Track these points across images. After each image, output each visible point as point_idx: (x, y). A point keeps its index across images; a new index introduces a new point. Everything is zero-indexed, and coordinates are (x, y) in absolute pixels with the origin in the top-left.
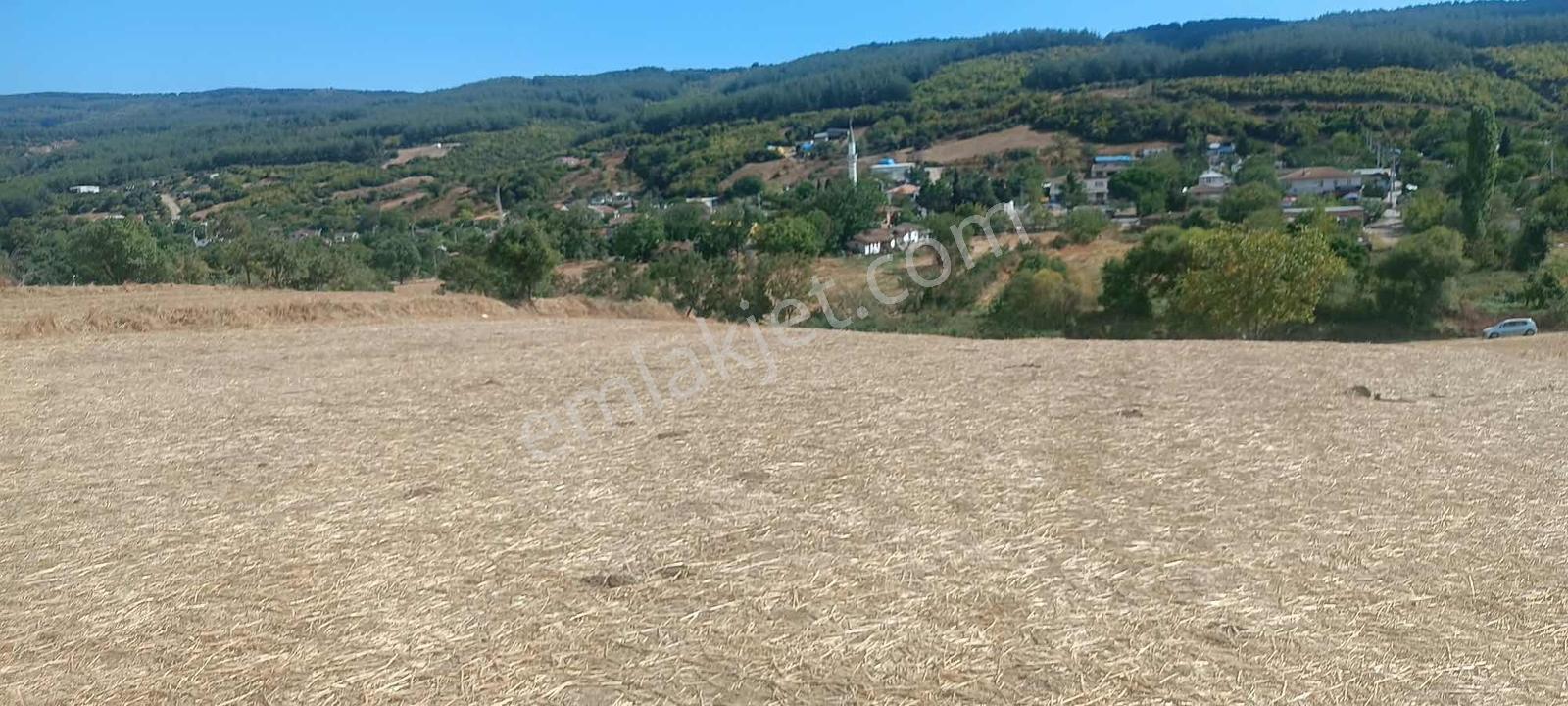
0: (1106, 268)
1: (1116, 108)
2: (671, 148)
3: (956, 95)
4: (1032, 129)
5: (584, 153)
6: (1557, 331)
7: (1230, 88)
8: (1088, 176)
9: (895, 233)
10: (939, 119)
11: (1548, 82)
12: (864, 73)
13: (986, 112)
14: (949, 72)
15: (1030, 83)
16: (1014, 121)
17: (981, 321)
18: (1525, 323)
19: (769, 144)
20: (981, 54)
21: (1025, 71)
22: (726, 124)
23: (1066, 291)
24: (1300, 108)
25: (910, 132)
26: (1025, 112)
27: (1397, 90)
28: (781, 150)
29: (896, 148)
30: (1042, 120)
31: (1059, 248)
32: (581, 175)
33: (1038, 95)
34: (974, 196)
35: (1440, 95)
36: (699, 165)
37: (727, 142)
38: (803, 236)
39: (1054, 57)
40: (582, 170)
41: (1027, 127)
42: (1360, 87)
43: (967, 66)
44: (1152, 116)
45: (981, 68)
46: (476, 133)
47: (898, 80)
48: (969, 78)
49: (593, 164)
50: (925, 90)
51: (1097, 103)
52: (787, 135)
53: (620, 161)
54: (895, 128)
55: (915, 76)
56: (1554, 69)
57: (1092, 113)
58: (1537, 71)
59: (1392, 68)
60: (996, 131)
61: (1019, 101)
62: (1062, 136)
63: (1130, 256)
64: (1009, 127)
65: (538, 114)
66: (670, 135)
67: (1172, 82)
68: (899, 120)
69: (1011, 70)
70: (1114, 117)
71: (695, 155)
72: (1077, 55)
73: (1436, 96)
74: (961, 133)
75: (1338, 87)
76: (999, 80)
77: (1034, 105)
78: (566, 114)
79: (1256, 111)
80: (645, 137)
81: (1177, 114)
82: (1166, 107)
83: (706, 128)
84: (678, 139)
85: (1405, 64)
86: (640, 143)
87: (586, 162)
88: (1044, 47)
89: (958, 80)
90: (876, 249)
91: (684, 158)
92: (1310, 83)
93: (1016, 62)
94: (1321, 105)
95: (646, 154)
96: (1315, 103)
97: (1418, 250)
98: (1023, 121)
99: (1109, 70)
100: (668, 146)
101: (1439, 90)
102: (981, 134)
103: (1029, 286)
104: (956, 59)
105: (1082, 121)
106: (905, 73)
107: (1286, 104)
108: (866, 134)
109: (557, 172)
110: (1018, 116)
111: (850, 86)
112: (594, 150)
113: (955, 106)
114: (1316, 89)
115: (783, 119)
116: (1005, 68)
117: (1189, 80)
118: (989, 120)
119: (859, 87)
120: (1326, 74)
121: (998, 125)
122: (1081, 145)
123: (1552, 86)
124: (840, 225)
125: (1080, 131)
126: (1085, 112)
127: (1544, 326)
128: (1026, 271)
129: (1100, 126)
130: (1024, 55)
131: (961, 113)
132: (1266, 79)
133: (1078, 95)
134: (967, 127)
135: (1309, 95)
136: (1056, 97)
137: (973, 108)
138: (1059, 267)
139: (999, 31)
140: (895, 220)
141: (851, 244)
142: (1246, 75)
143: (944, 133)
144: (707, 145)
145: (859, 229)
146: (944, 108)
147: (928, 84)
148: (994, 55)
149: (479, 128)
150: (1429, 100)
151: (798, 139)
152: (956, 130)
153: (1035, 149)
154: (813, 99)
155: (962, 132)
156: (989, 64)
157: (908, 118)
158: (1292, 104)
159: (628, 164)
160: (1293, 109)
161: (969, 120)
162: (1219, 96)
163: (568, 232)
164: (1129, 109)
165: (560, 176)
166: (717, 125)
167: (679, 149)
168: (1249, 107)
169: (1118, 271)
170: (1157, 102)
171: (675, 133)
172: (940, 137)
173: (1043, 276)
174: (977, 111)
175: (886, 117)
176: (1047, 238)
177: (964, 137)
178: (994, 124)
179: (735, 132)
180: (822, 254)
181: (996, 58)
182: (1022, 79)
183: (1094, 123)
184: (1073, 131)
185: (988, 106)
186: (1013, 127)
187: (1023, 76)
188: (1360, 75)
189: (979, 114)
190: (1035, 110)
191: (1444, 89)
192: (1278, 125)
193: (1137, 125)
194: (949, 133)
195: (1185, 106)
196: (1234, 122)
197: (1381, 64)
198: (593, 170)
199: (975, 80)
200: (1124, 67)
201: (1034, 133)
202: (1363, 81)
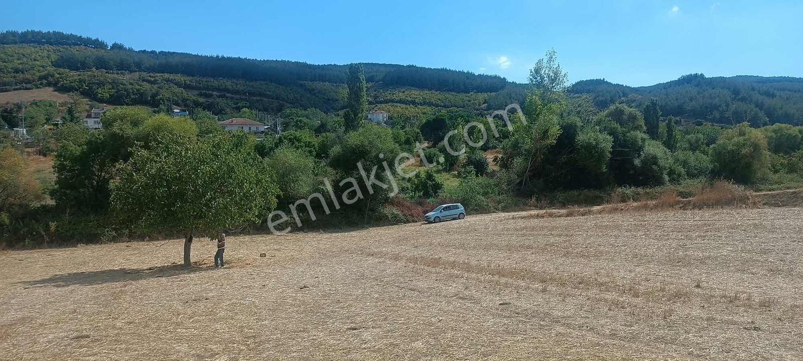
1: (114, 83)
4: (55, 91)
7: (185, 81)
8: (89, 116)
11: (329, 99)
13: (20, 76)
15: (56, 65)
16: (41, 84)
20: (21, 42)
21: (54, 57)
24: (222, 96)
26: (51, 79)
27: (268, 93)
30: (62, 85)
31: (45, 155)
33: (62, 70)
39: (76, 52)
41: (52, 89)
42: (251, 89)
43: (10, 49)
44: (138, 90)
45: (21, 51)
48: (12, 56)
51: (102, 79)
56: (331, 94)
57: (98, 84)
59: (266, 82)
60: (26, 89)
61: (46, 72)
62: (77, 96)
64: (38, 88)
67: (152, 74)
69: (44, 55)
70: (113, 88)
72: (90, 52)
76: (35, 60)
77: (57, 76)
79: (201, 95)
81: (154, 91)
82: (147, 86)
85: (271, 82)
88: (69, 45)
92: (227, 84)
93: (48, 51)
94: (233, 96)
96: (230, 95)
98: (49, 84)
99: (112, 63)
101: (287, 96)
102: (14, 90)
105: (91, 88)
107: (215, 93)
110: (45, 81)
114: (230, 87)
116: (40, 54)
117: (161, 74)
118: (21, 82)
120: (235, 81)
121: (29, 86)
122: (89, 103)
123: (331, 102)
125: (89, 94)
126: (94, 83)
129: (102, 92)
130: (54, 47)
132: (204, 79)
133: (89, 73)
134: (4, 84)
135: (227, 90)
136: (72, 73)
137: (10, 72)
139: (37, 30)
142: (193, 76)
148: (32, 44)
150: (283, 100)
153: (55, 102)
156: (28, 49)
158: (218, 94)
160: (219, 97)
161: (6, 80)
162: (179, 85)
164: (124, 85)
168: (196, 92)
170: (140, 83)
174: (13, 75)
178: (26, 84)
181: (33, 47)
182: (52, 62)
183: (100, 91)
184: (85, 94)
185: (23, 73)
186: (40, 88)
187: (53, 60)
188: (251, 84)
189: (15, 77)
190: (58, 78)
191: (289, 96)
192: (212, 102)
193: (128, 94)
195: (159, 88)
196: (187, 100)
197: (261, 80)
199: (16, 58)
200: (122, 63)
201: (56, 93)
202: (253, 87)
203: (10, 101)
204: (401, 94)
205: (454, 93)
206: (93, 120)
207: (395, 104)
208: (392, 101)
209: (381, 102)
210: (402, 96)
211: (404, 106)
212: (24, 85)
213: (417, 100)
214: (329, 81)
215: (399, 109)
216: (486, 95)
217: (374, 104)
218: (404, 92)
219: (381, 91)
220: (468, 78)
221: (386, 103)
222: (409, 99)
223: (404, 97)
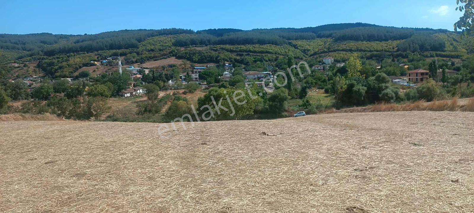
0: (199, 100)
1: (200, 53)
2: (55, 61)
3: (152, 47)
4: (176, 58)
5: (21, 62)
6: (310, 114)
7: (230, 48)
8: (193, 73)
9: (135, 90)
10: (147, 54)
12: (123, 39)
13: (162, 53)
14: (150, 40)
15: (175, 45)
16: (170, 56)
17: (163, 117)
18: (303, 113)
19: (91, 61)
20: (159, 35)
21: (173, 41)
22: (75, 54)
23: (188, 107)
24: (248, 55)
25: (138, 58)
26: (174, 53)
27: (271, 51)
28: (96, 63)
29: (134, 63)
30: (179, 56)
31: (185, 94)
32: (20, 70)
33: (178, 48)
34: (159, 78)
35: (281, 53)
36: (66, 67)
37: (76, 60)
38: (104, 91)
39: (181, 37)
40: (20, 68)
41: (174, 58)
42: (262, 49)
43: (156, 38)
44: (210, 55)
45: (160, 39)
47: (134, 41)
48: (157, 42)
49: (24, 66)
50: (143, 45)
51: (194, 51)
52: (98, 58)
53: (35, 65)
54: (133, 57)
55: (140, 41)
56: (306, 46)
57: (193, 54)
58: (303, 47)
59: (270, 45)
61: (172, 50)
62: (185, 61)
63: (205, 96)
64: (169, 58)
66: (55, 57)
67: (215, 46)
68: (135, 54)
69: (169, 40)
70: (199, 55)
71: (64, 64)
72: (188, 37)
73: (280, 53)
74: (154, 59)
75: (257, 49)
76: (166, 43)
77: (176, 51)
78: (13, 48)
79: (237, 55)
80: (45, 57)
81: (217, 55)
82: (213, 53)
83: (68, 55)
84: (58, 58)
85: (273, 44)
86: (43, 59)
87: (22, 65)
88: (179, 34)
89: (153, 42)
90: (129, 95)
91: (60, 64)
92: (250, 48)
93: (170, 38)
94: (253, 54)
95: (45, 63)
96: (251, 53)
97: (278, 94)
98: (173, 56)
99: (197, 42)
100: (54, 60)
101: (281, 51)
102: (160, 59)
103: (176, 106)
105: (190, 56)
106: (136, 40)
107: (244, 53)
108: (124, 58)
109: (10, 69)
110: (171, 54)
111: (119, 43)
112: (25, 61)
113: (152, 50)
114: (252, 50)
115: (96, 53)
116: (167, 40)
117: (219, 45)
118: (163, 55)
119: (122, 43)
120: (254, 45)
121: (166, 57)
122: (190, 63)
123: (306, 51)
124: (117, 88)
125: (190, 59)
126: (191, 54)
127: (307, 113)
128: (176, 101)
129: (196, 58)
130: (173, 36)
131: (154, 53)
132: (239, 46)
133: (189, 49)
134: (156, 57)
135: (250, 51)
136: (183, 49)
137: (158, 51)
138: (185, 100)
139: (165, 28)
140: (134, 86)
141: (120, 94)
142: (234, 45)
143: (149, 59)
144: (69, 60)
145: (123, 89)
146: (149, 51)
147: (144, 43)
148: (164, 35)
150: (279, 54)
151: (101, 59)
153: (177, 64)
154: (106, 46)
155: (155, 58)
156: (163, 38)
157: (138, 54)
158: (246, 54)
159: (38, 66)
160: (246, 55)
161: (157, 55)
162: (227, 50)
163: (15, 90)
164: (203, 53)
165: (11, 70)
166: (72, 54)
167: (58, 61)
168: (235, 54)
169: (202, 101)
170: (211, 52)
171: (57, 56)
172: (148, 60)
173: (180, 103)
175: (131, 53)
176: (181, 91)
177: (156, 60)
178: (165, 56)
179: (79, 56)
180: (111, 97)
181: (164, 36)
182: (172, 43)
183: (194, 57)
184: (188, 59)
185: (163, 51)
186: (170, 57)
187: (173, 42)
188: (262, 46)
189: (160, 53)
190: (177, 52)
191: (282, 51)
192: (243, 59)
193: (206, 58)
194: (151, 59)
195: (219, 53)
196: (232, 58)
197: (267, 44)
198: (25, 68)
199: (158, 43)
200: (202, 41)
201: (176, 59)
202: (263, 48)
203: (160, 65)
205: (378, 42)
207: (340, 52)
208: (338, 50)
209: (332, 51)
210: (344, 47)
211: (344, 53)
212: (164, 57)
213: (353, 49)
214: (306, 39)
215: (342, 55)
216: (398, 42)
217: (327, 52)
218: (345, 44)
220: (387, 32)
221: (335, 51)
222: (348, 48)
223: (345, 48)
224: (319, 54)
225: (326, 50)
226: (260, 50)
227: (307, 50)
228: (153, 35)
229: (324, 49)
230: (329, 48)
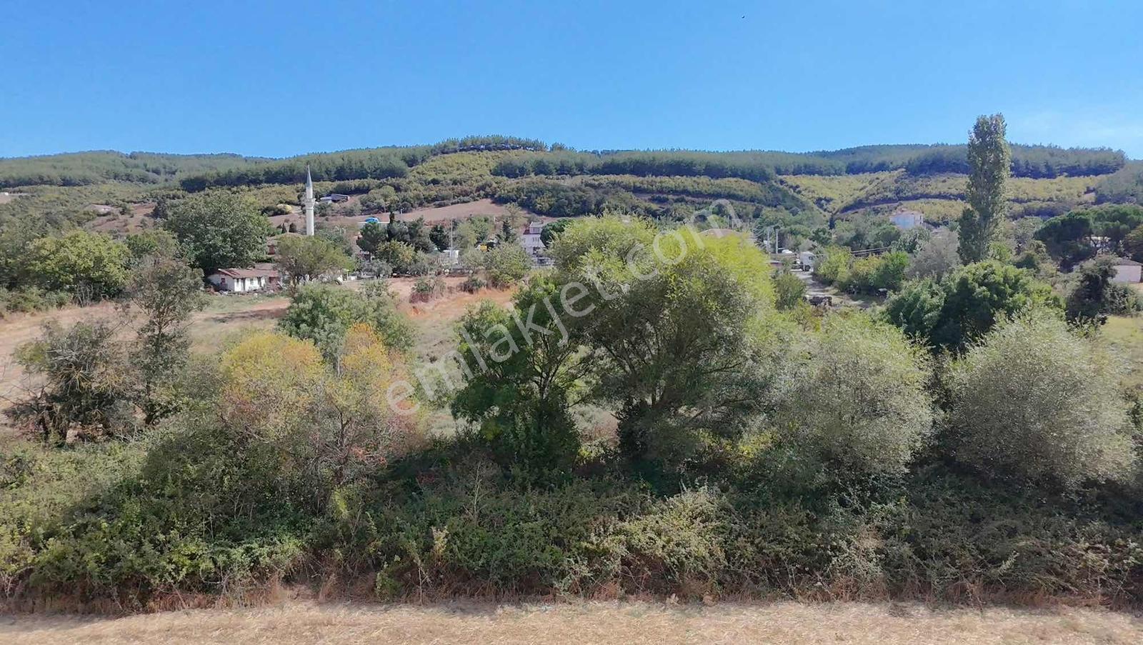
1: (555, 190)
3: (440, 177)
4: (493, 203)
5: (121, 203)
7: (634, 183)
8: (527, 232)
10: (423, 191)
11: (820, 199)
12: (371, 156)
13: (458, 188)
14: (438, 161)
15: (495, 173)
16: (479, 196)
19: (281, 202)
20: (461, 151)
21: (493, 165)
22: (252, 187)
24: (682, 200)
25: (396, 198)
26: (488, 189)
27: (740, 193)
28: (289, 207)
29: (384, 211)
30: (500, 196)
32: (109, 220)
33: (500, 178)
35: (766, 199)
39: (515, 157)
40: (111, 217)
41: (489, 200)
42: (717, 189)
43: (451, 158)
44: (580, 197)
45: (460, 160)
46: (47, 186)
47: (398, 163)
48: (452, 166)
49: (122, 213)
50: (418, 173)
51: (541, 185)
52: (298, 197)
53: (150, 211)
54: (382, 193)
55: (412, 162)
56: (822, 192)
57: (537, 192)
58: (814, 192)
59: (735, 179)
60: (464, 202)
61: (484, 182)
62: (514, 208)
64: (475, 200)
65: (116, 177)
66: (202, 193)
67: (595, 177)
68: (390, 190)
69: (480, 167)
70: (553, 196)
72: (529, 157)
73: (764, 199)
74: (437, 203)
75: (704, 188)
76: (474, 169)
77: (495, 185)
79: (653, 200)
80: (180, 193)
81: (598, 198)
82: (590, 192)
83: (235, 189)
85: (743, 178)
87: (116, 211)
88: (508, 149)
89: (444, 167)
92: (686, 183)
93: (487, 158)
94: (693, 199)
96: (690, 198)
98: (486, 196)
99: (552, 167)
102: (452, 204)
104: (443, 153)
105: (529, 198)
106: (404, 159)
107: (670, 197)
108: (360, 199)
109: (86, 217)
110: (482, 193)
111: (359, 165)
112: (132, 202)
113: (435, 182)
114: (690, 188)
116: (479, 162)
117: (606, 176)
118: (459, 195)
119: (366, 167)
120: (695, 179)
121: (466, 198)
122: (528, 215)
123: (823, 201)
125: (527, 205)
126: (532, 191)
129: (542, 203)
130: (493, 153)
131: (440, 187)
132: (658, 179)
133: (528, 180)
134: (443, 198)
135: (686, 192)
136: (510, 181)
137: (448, 184)
139: (476, 136)
141: (215, 279)
142: (644, 176)
143: (424, 202)
146: (427, 183)
147: (420, 168)
148: (471, 152)
149: (51, 183)
150: (760, 202)
152: (434, 200)
153: (491, 217)
154: (328, 172)
155: (439, 201)
156: (467, 157)
157: (397, 189)
158: (676, 197)
159: (155, 213)
160: (676, 201)
161: (444, 193)
162: (627, 188)
164: (565, 192)
165: (88, 220)
166: (245, 187)
168: (648, 197)
170: (583, 188)
171: (207, 191)
172: (421, 205)
174: (451, 187)
175: (379, 187)
177: (440, 206)
178: (463, 197)
179: (258, 192)
181: (472, 154)
182: (490, 170)
183: (538, 200)
184: (524, 205)
185: (461, 184)
186: (478, 200)
187: (492, 168)
188: (717, 182)
189: (453, 189)
190: (495, 188)
191: (767, 195)
192: (668, 209)
193: (570, 204)
194: (429, 202)
195: (604, 193)
196: (638, 206)
197: (730, 176)
198: (121, 217)
199: (455, 168)
200: (562, 166)
201: (493, 205)
202: (717, 185)
203: (447, 217)
204: (940, 185)
205: (1030, 179)
206: (531, 236)
207: (933, 200)
208: (927, 196)
209: (907, 199)
210: (943, 188)
211: (945, 202)
212: (461, 197)
214: (820, 173)
215: (938, 207)
216: (1088, 180)
217: (894, 201)
218: (944, 181)
219: (907, 181)
220: (1052, 155)
221: (917, 199)
222: (954, 191)
223: (946, 189)
224: (870, 204)
225: (890, 195)
226: (712, 190)
227: (825, 199)
228: (446, 150)
229: (886, 194)
230: (898, 192)
